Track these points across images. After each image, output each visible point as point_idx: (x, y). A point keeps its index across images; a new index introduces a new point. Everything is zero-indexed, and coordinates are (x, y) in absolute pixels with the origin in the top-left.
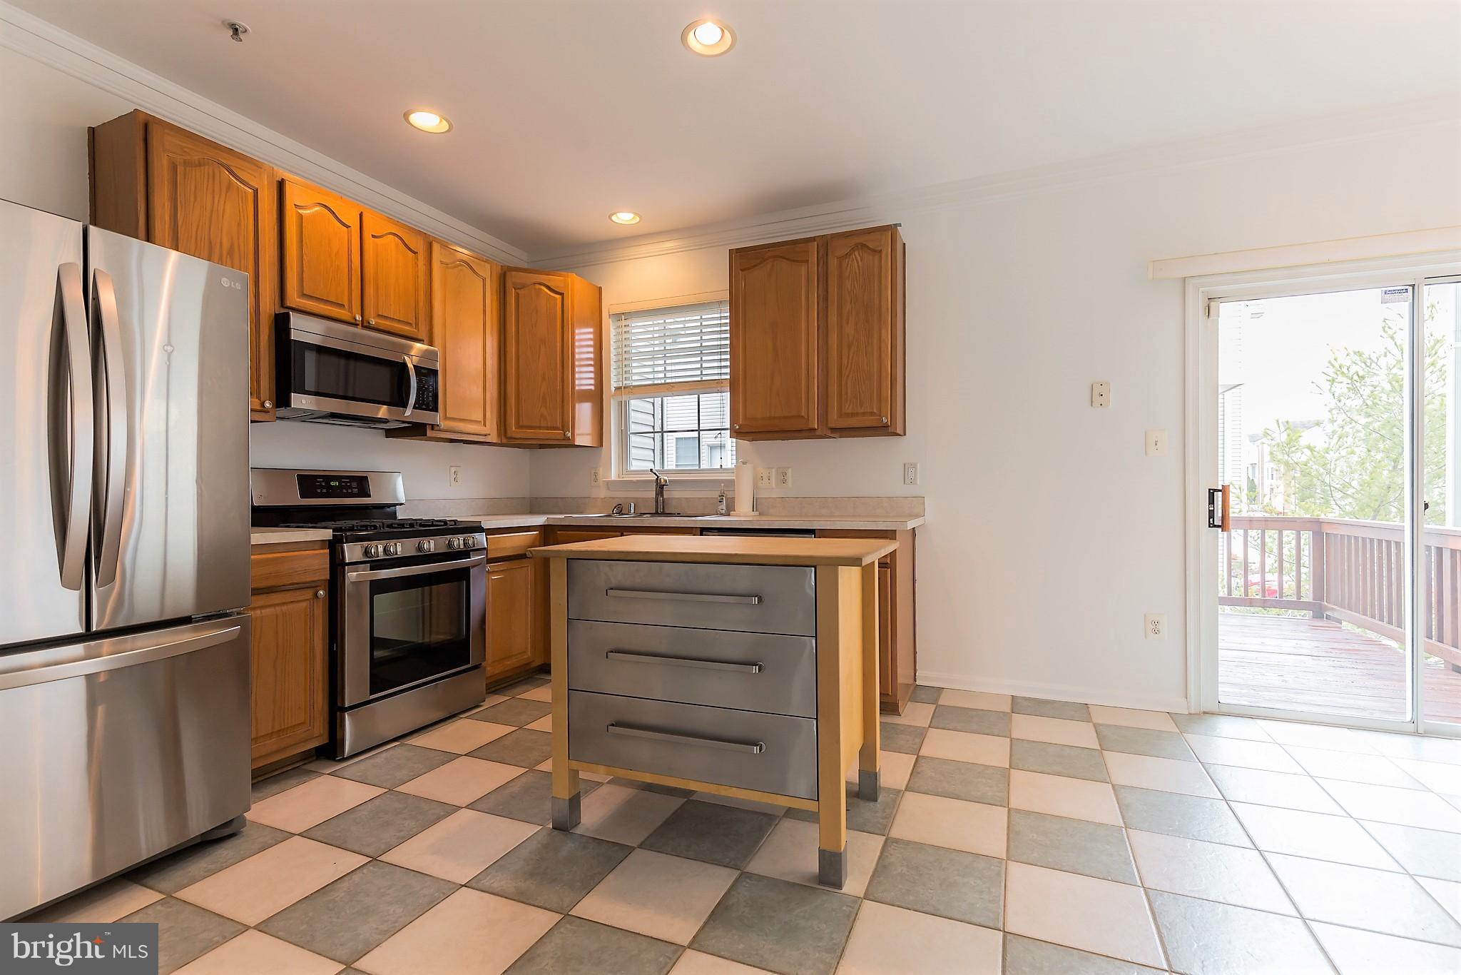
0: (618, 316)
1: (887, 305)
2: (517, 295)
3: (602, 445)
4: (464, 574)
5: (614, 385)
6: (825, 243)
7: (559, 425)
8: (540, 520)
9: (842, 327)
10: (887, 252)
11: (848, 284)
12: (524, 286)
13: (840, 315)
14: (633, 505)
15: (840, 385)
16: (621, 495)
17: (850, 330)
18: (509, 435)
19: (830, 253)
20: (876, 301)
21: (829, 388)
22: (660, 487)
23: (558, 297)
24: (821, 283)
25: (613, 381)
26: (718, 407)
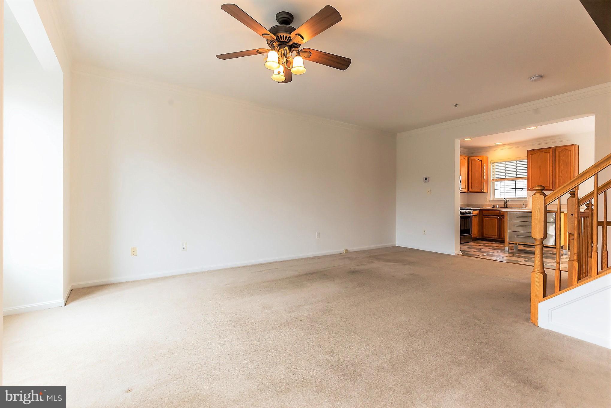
0: (493, 163)
1: (573, 162)
2: (472, 162)
3: (488, 192)
4: (469, 217)
5: (491, 179)
6: (555, 149)
7: (480, 188)
8: (479, 208)
9: (559, 167)
10: (573, 151)
11: (561, 157)
12: (473, 160)
13: (559, 164)
14: (498, 206)
15: (559, 180)
16: (494, 203)
17: (562, 168)
18: (469, 191)
19: (556, 151)
20: (569, 161)
21: (556, 180)
22: (506, 202)
23: (480, 161)
24: (553, 158)
25: (491, 177)
26: (524, 183)
